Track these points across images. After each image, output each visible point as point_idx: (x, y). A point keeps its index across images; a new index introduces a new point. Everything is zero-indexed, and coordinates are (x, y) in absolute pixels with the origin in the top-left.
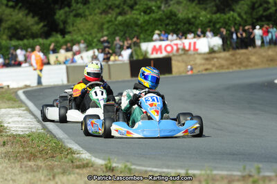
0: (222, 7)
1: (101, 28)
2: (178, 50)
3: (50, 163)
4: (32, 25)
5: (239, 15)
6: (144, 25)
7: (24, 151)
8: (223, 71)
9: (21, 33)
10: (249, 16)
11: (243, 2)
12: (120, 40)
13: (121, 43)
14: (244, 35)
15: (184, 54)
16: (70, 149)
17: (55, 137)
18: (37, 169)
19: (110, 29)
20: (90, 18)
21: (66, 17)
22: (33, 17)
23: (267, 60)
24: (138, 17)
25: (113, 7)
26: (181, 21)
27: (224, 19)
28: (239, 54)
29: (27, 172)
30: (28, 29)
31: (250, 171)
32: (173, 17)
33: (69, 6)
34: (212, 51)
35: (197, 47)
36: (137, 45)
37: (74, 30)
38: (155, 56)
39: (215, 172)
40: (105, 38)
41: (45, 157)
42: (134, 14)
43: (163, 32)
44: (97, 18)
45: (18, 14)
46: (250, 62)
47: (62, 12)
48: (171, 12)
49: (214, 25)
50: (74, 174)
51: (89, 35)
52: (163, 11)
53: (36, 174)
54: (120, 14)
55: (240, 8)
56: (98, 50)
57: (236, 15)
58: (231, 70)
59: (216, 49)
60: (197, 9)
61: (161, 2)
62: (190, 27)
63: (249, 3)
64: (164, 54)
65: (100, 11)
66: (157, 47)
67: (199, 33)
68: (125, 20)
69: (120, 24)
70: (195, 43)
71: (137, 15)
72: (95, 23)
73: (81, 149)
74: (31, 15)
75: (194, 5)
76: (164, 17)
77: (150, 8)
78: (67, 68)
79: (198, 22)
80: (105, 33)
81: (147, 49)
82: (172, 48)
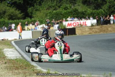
0: (97, 7)
1: (46, 15)
2: (78, 25)
3: (24, 71)
4: (18, 14)
5: (104, 10)
6: (64, 14)
7: (14, 66)
8: (97, 34)
9: (13, 17)
10: (108, 11)
11: (105, 5)
12: (54, 21)
13: (55, 22)
15: (81, 27)
16: (33, 65)
17: (27, 60)
18: (19, 73)
19: (50, 16)
20: (42, 11)
21: (32, 11)
22: (19, 11)
24: (62, 11)
25: (51, 7)
26: (79, 13)
27: (98, 12)
29: (15, 75)
30: (16, 15)
31: (107, 75)
32: (77, 11)
33: (33, 6)
34: (92, 25)
35: (86, 24)
36: (61, 22)
37: (35, 16)
38: (69, 27)
39: (92, 75)
41: (22, 68)
42: (60, 10)
43: (72, 17)
44: (45, 11)
45: (12, 9)
46: (108, 30)
47: (30, 9)
48: (76, 9)
49: (93, 15)
50: (34, 76)
51: (41, 18)
52: (72, 9)
53: (18, 76)
54: (54, 10)
55: (104, 8)
56: (45, 24)
57: (102, 10)
58: (100, 34)
59: (94, 25)
60: (86, 8)
61: (72, 5)
62: (83, 16)
63: (108, 6)
64: (72, 27)
65: (46, 8)
66: (70, 23)
67: (87, 18)
68: (57, 12)
69: (54, 14)
70: (85, 22)
71: (61, 10)
72: (44, 13)
73: (37, 65)
74: (18, 10)
75: (85, 6)
76: (73, 11)
77: (67, 7)
78: (32, 32)
79: (87, 13)
80: (48, 17)
81: (65, 24)
82: (76, 24)
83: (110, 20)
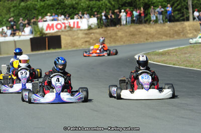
1: (9, 11)
2: (65, 27)
5: (109, 2)
6: (40, 9)
10: (116, 3)
12: (22, 20)
14: (113, 16)
15: (70, 30)
19: (15, 12)
23: (130, 35)
24: (36, 3)
26: (67, 7)
27: (99, 5)
28: (109, 30)
32: (62, 3)
34: (90, 28)
35: (79, 25)
40: (12, 19)
42: (33, 1)
43: (53, 14)
44: (6, 4)
46: (117, 36)
49: (91, 9)
54: (23, 1)
56: (7, 27)
57: (107, 2)
59: (93, 26)
62: (74, 11)
64: (56, 30)
66: (50, 25)
67: (80, 14)
68: (27, 6)
69: (23, 9)
70: (78, 22)
76: (55, 4)
79: (80, 7)
80: (12, 15)
81: (42, 27)
82: (61, 26)
83: (120, 18)
